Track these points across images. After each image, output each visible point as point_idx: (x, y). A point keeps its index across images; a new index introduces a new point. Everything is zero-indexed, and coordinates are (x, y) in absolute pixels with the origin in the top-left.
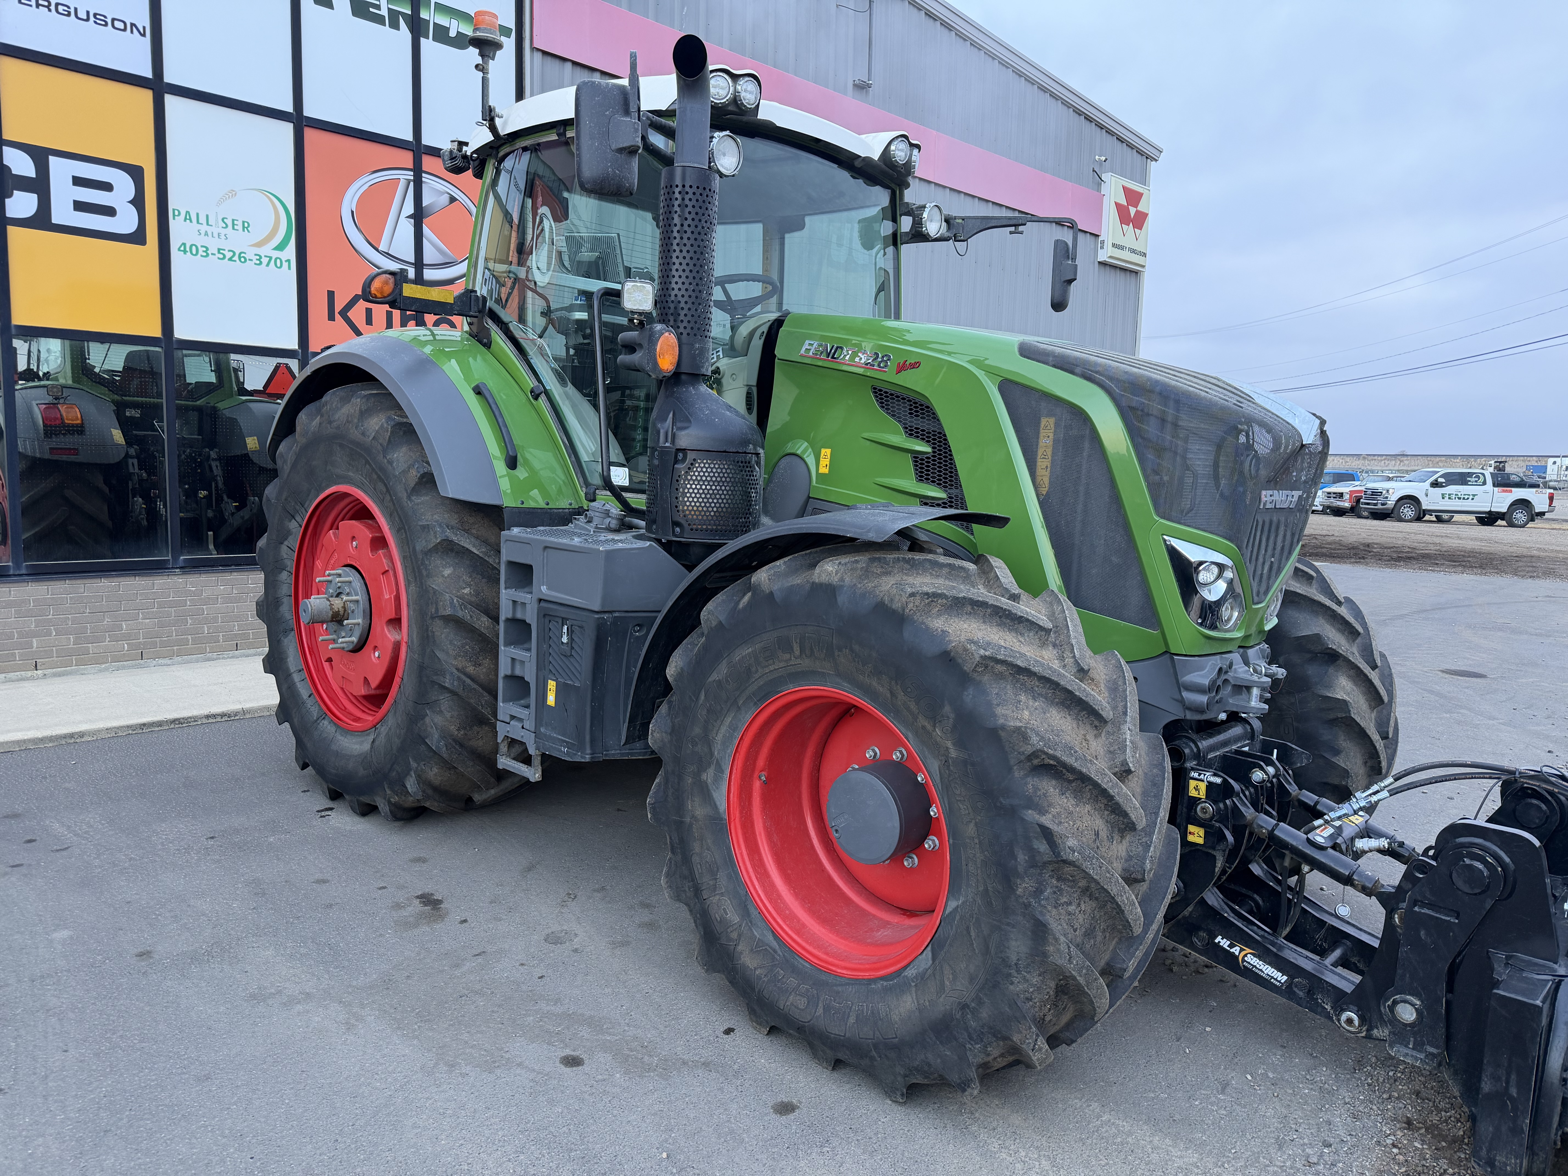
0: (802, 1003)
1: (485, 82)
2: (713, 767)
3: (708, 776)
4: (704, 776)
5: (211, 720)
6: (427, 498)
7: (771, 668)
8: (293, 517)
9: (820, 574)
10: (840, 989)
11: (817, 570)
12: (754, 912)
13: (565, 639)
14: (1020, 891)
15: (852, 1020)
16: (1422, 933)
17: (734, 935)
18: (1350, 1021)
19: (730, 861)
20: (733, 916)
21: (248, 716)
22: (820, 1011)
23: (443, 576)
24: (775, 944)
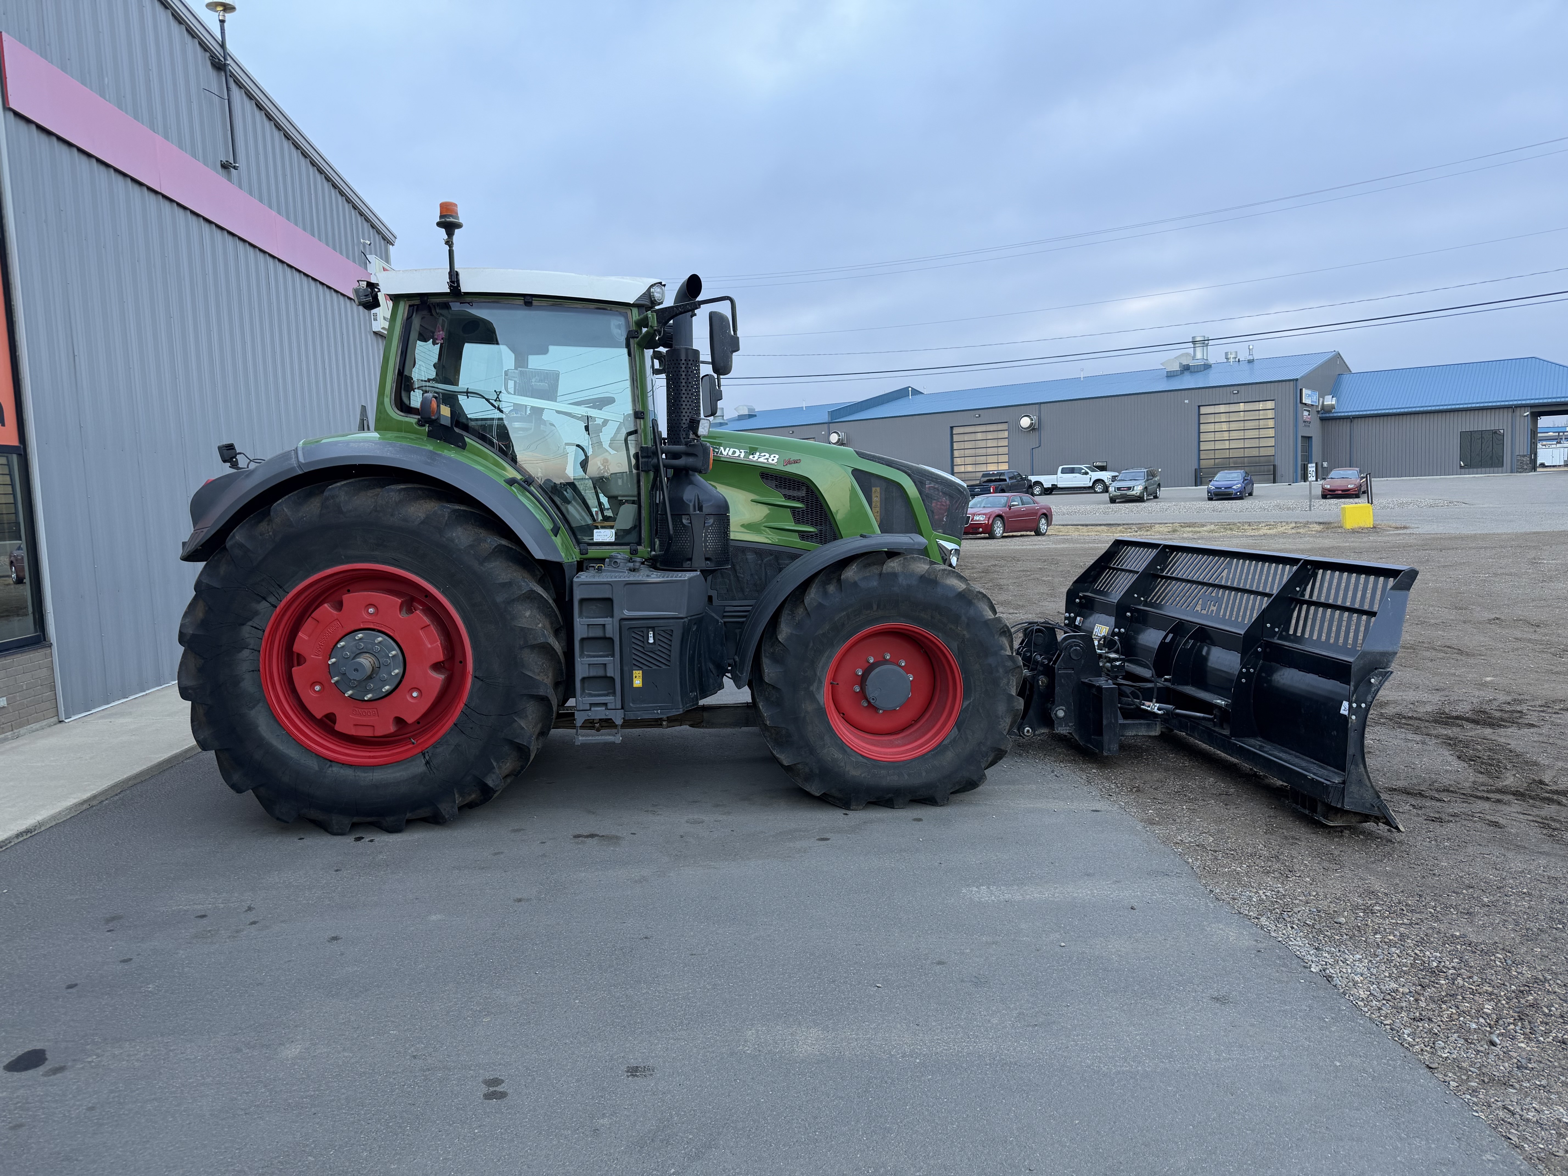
0: (896, 778)
1: (451, 253)
2: (816, 681)
3: (813, 688)
4: (811, 688)
5: (21, 839)
6: (498, 563)
7: (857, 620)
8: (264, 599)
9: (887, 569)
10: (908, 765)
11: (885, 567)
12: (848, 750)
13: (651, 641)
14: (1002, 685)
15: (924, 774)
16: (1063, 681)
17: (842, 764)
18: (1028, 731)
19: (830, 729)
20: (838, 755)
21: (43, 829)
22: (906, 777)
23: (525, 617)
24: (865, 761)
